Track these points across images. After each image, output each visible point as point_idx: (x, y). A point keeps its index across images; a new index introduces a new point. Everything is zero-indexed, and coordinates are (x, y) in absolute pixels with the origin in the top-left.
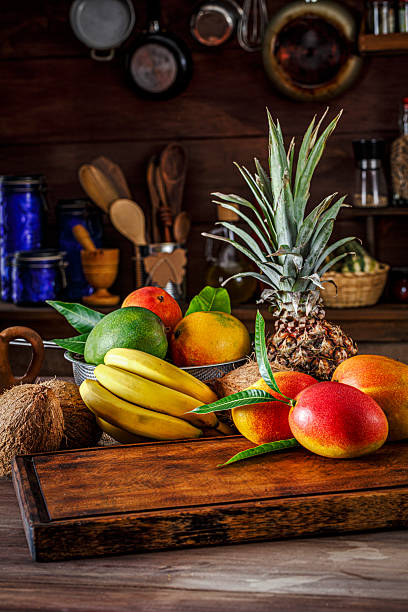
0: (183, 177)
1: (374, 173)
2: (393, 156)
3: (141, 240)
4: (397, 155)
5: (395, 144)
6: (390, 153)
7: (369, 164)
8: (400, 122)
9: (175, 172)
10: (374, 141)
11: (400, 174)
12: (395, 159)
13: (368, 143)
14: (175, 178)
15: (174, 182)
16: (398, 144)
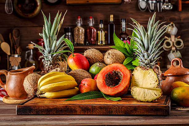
0: (19, 37)
1: (70, 36)
2: (74, 32)
3: (9, 54)
4: (76, 32)
5: (75, 29)
6: (74, 31)
7: (68, 34)
8: (76, 23)
9: (17, 36)
10: (70, 28)
11: (76, 36)
12: (75, 33)
13: (68, 28)
14: (17, 37)
15: (17, 38)
16: (76, 29)
